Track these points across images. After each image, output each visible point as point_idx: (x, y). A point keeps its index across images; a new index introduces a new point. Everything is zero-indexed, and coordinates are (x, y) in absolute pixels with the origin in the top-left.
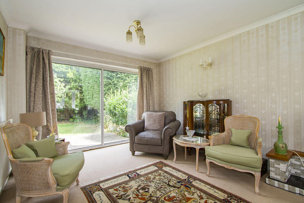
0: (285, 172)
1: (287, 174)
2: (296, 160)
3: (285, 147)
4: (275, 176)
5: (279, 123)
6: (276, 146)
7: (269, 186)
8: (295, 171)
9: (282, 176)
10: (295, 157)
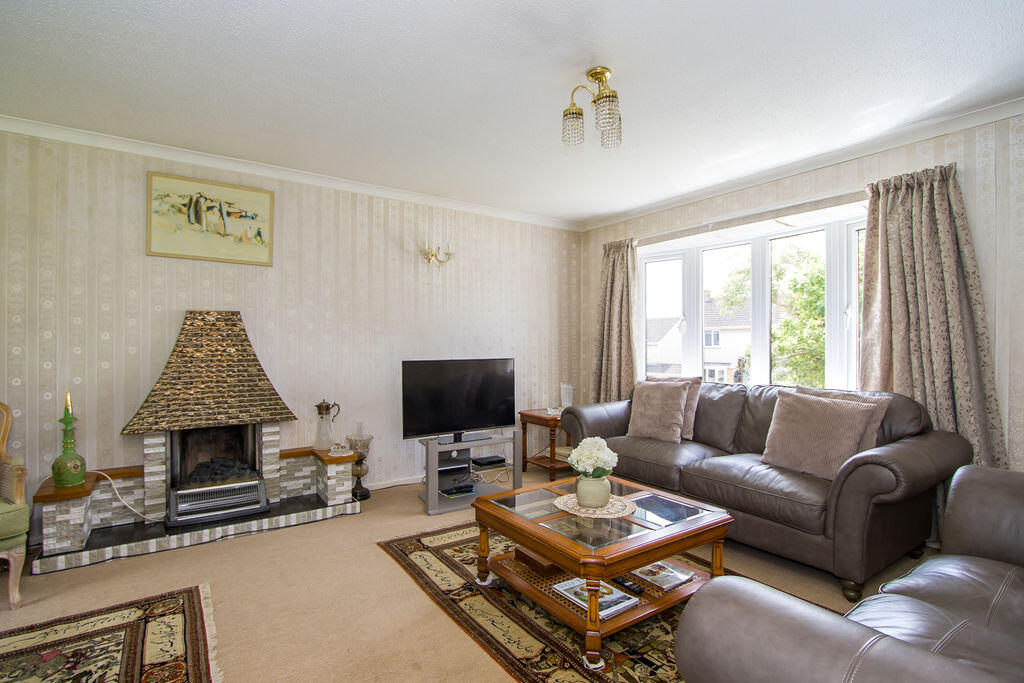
0: (82, 525)
1: (86, 527)
2: (102, 492)
3: (81, 466)
4: (58, 546)
5: (67, 410)
6: (57, 469)
7: (44, 577)
8: (101, 516)
9: (74, 537)
10: (102, 483)
